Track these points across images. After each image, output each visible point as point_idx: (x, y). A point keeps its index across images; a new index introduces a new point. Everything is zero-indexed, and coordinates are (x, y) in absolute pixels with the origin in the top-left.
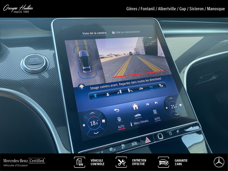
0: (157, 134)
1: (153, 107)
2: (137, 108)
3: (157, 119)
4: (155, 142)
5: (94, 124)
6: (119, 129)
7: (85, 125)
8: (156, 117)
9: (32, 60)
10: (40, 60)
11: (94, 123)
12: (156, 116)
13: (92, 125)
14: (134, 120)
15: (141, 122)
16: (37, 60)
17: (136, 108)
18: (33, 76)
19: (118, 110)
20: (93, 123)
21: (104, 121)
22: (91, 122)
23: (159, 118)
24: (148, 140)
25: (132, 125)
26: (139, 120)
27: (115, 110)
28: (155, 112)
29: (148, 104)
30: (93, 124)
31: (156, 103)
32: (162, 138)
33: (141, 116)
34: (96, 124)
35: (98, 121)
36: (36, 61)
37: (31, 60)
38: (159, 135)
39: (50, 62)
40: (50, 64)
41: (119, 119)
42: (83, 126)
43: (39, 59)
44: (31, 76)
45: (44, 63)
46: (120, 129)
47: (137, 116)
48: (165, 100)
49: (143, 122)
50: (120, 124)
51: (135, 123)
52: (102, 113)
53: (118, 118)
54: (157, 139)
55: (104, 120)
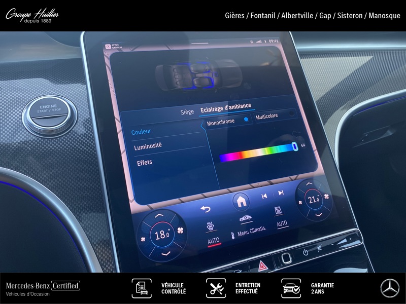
0: (280, 254)
1: (275, 201)
2: (245, 204)
3: (282, 225)
4: (276, 270)
5: (163, 236)
6: (210, 244)
7: (144, 238)
8: (279, 221)
9: (44, 109)
10: (60, 109)
11: (162, 234)
12: (280, 218)
13: (158, 239)
14: (238, 227)
15: (252, 231)
16: (54, 108)
17: (242, 203)
18: (46, 140)
19: (208, 209)
20: (159, 235)
21: (180, 230)
22: (157, 233)
23: (285, 222)
24: (262, 267)
25: (233, 238)
26: (248, 227)
27: (203, 208)
28: (278, 211)
29: (265, 196)
30: (159, 237)
31: (280, 193)
32: (290, 262)
33: (251, 220)
34: (166, 236)
35: (169, 230)
36: (51, 110)
37: (41, 109)
38: (283, 256)
39: (79, 112)
40: (79, 115)
41: (210, 227)
42: (142, 241)
43: (58, 107)
44: (42, 140)
45: (67, 114)
46: (212, 244)
47: (243, 219)
48: (298, 187)
49: (255, 230)
50: (212, 235)
51: (240, 234)
52: (177, 215)
53: (208, 224)
54: (279, 263)
55: (182, 229)
